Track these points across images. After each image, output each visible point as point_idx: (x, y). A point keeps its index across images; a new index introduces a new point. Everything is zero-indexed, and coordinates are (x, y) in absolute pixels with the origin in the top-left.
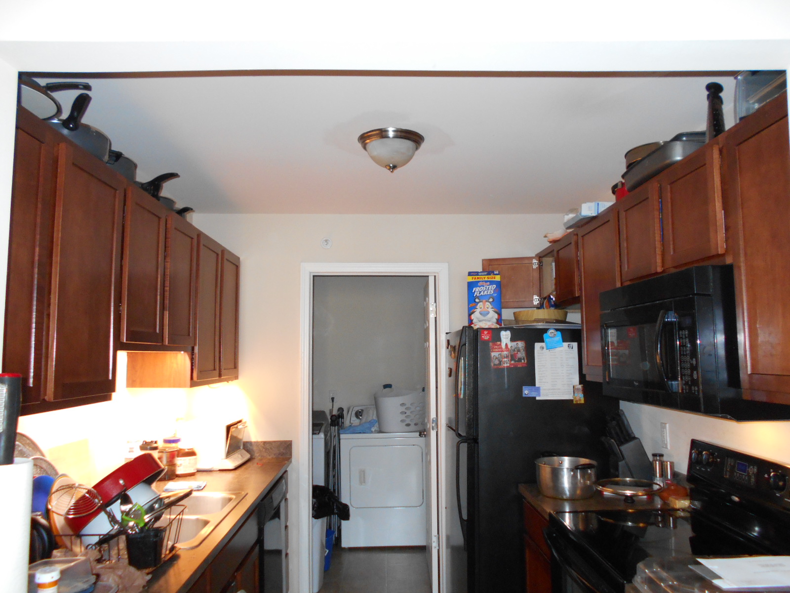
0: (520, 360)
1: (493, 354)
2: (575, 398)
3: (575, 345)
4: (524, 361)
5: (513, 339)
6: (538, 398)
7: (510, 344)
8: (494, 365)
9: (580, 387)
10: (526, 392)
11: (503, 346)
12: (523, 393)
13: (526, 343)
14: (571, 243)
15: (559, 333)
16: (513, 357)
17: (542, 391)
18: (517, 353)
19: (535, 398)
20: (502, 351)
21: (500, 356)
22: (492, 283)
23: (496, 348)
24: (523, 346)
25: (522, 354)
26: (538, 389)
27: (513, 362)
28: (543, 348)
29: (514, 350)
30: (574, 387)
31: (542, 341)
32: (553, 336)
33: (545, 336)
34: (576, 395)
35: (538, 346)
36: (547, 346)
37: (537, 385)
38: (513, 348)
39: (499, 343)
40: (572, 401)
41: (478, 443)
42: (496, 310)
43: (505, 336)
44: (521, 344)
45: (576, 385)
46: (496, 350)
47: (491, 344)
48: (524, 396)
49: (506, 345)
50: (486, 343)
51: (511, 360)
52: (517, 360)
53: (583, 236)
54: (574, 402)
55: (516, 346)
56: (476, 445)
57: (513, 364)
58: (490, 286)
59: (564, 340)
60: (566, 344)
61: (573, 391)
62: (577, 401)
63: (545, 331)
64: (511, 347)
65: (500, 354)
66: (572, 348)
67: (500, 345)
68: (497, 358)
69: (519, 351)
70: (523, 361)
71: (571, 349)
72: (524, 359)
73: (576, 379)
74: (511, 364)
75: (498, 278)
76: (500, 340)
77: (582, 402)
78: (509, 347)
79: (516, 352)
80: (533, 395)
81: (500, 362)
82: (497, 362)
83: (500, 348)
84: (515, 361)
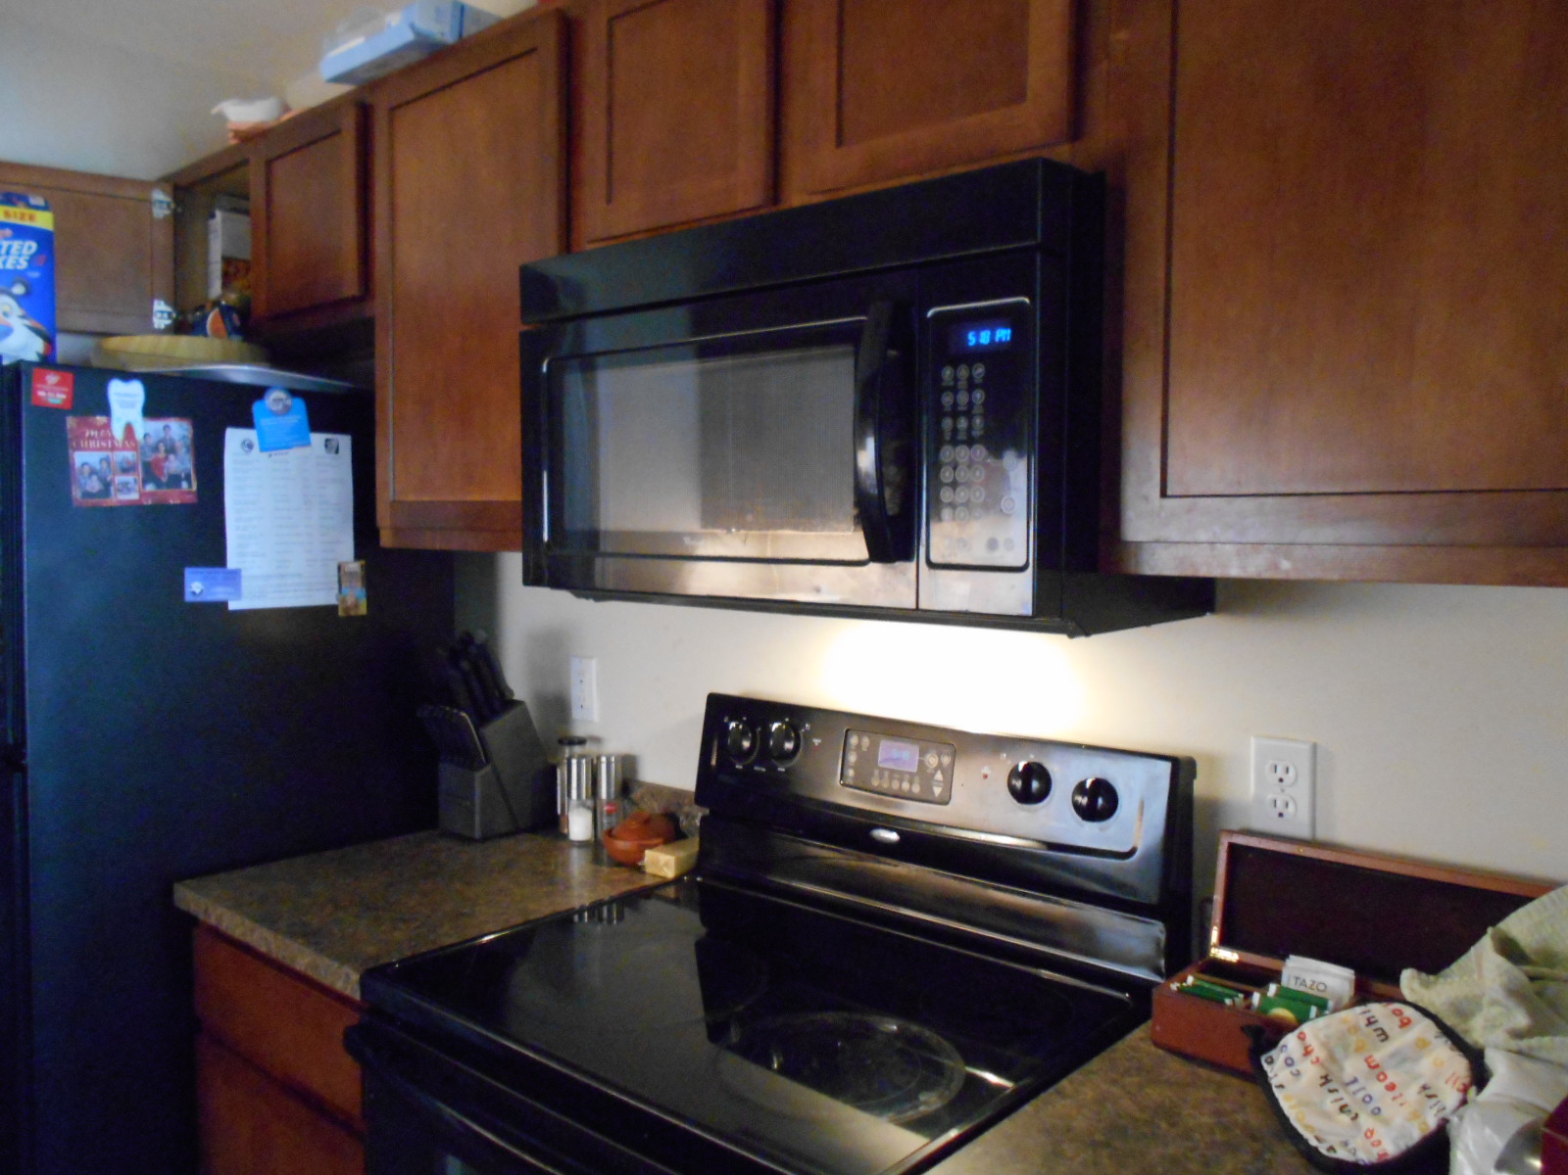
0: (175, 480)
1: (79, 458)
2: (343, 601)
3: (345, 442)
4: (190, 486)
5: (151, 411)
6: (233, 606)
7: (142, 427)
8: (87, 495)
9: (355, 567)
10: (197, 586)
11: (118, 431)
12: (188, 590)
13: (195, 427)
14: (337, 132)
15: (299, 404)
16: (151, 472)
17: (245, 584)
18: (166, 459)
19: (225, 604)
20: (113, 449)
21: (105, 465)
22: (21, 232)
23: (91, 438)
24: (184, 437)
25: (181, 463)
26: (236, 574)
27: (150, 488)
28: (250, 446)
29: (156, 449)
30: (339, 568)
31: (247, 422)
32: (278, 408)
33: (257, 408)
34: (346, 590)
35: (234, 437)
36: (262, 442)
37: (232, 562)
38: (152, 441)
39: (101, 419)
40: (332, 609)
41: (23, 770)
42: (39, 326)
43: (126, 399)
44: (178, 429)
45: (347, 563)
46: (92, 444)
47: (71, 422)
48: (188, 598)
49: (129, 430)
50: (53, 417)
51: (145, 482)
52: (164, 479)
53: (393, 109)
54: (341, 613)
55: (162, 435)
56: (18, 775)
57: (151, 494)
58: (16, 244)
59: (316, 425)
60: (318, 439)
61: (336, 579)
62: (347, 609)
63: (258, 392)
64: (146, 436)
65: (107, 460)
66: (337, 452)
67: (108, 426)
68: (93, 472)
69: (171, 450)
70: (185, 485)
71: (333, 455)
72: (188, 478)
73: (346, 548)
74: (142, 495)
75: (44, 221)
76: (106, 410)
77: (363, 610)
78: (139, 435)
79: (162, 455)
80: (218, 594)
81: (107, 485)
82: (94, 485)
83: (105, 438)
84: (159, 484)
